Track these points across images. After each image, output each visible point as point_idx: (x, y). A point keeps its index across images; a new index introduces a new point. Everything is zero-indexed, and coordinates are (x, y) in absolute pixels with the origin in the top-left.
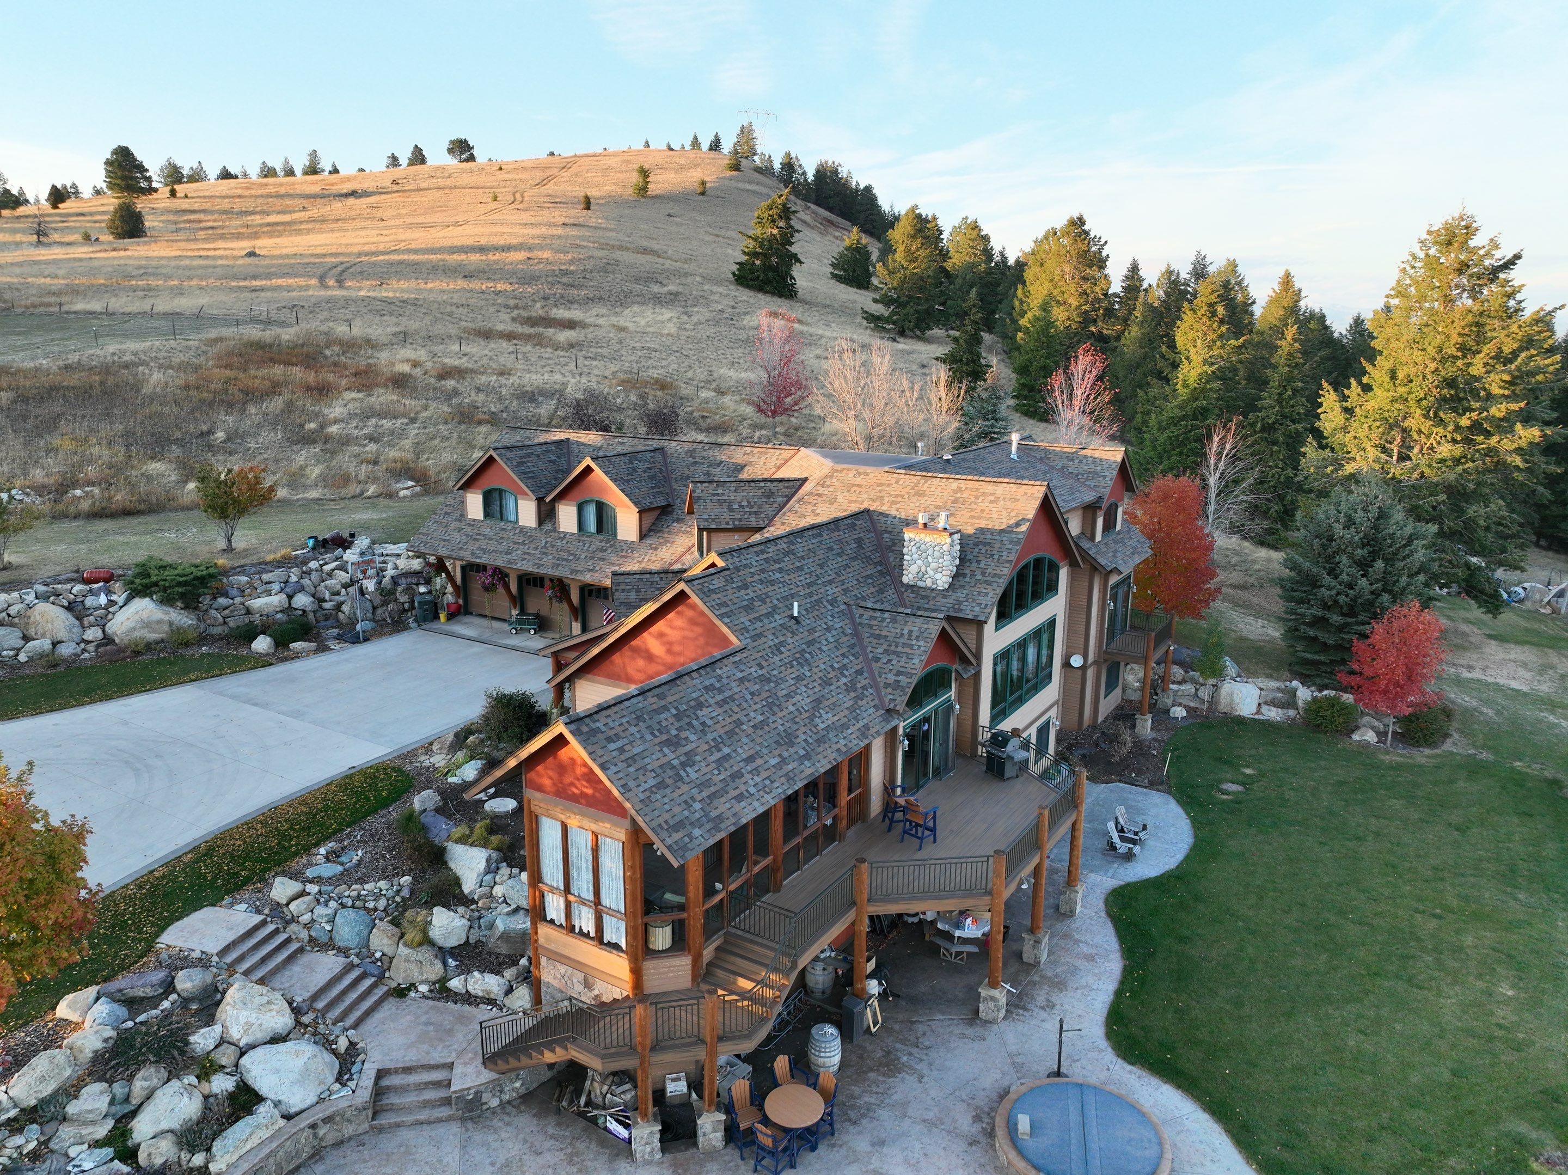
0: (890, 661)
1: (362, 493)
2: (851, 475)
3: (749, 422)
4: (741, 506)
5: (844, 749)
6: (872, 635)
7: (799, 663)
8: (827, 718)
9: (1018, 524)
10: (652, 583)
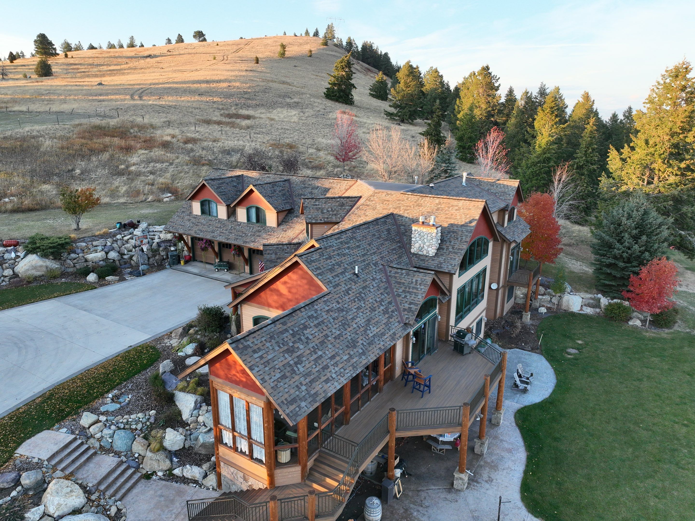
0: (406, 296)
1: (146, 200)
2: (384, 195)
3: (332, 164)
4: (328, 211)
5: (383, 348)
6: (396, 282)
7: (359, 300)
8: (374, 330)
9: (471, 222)
10: (283, 250)
